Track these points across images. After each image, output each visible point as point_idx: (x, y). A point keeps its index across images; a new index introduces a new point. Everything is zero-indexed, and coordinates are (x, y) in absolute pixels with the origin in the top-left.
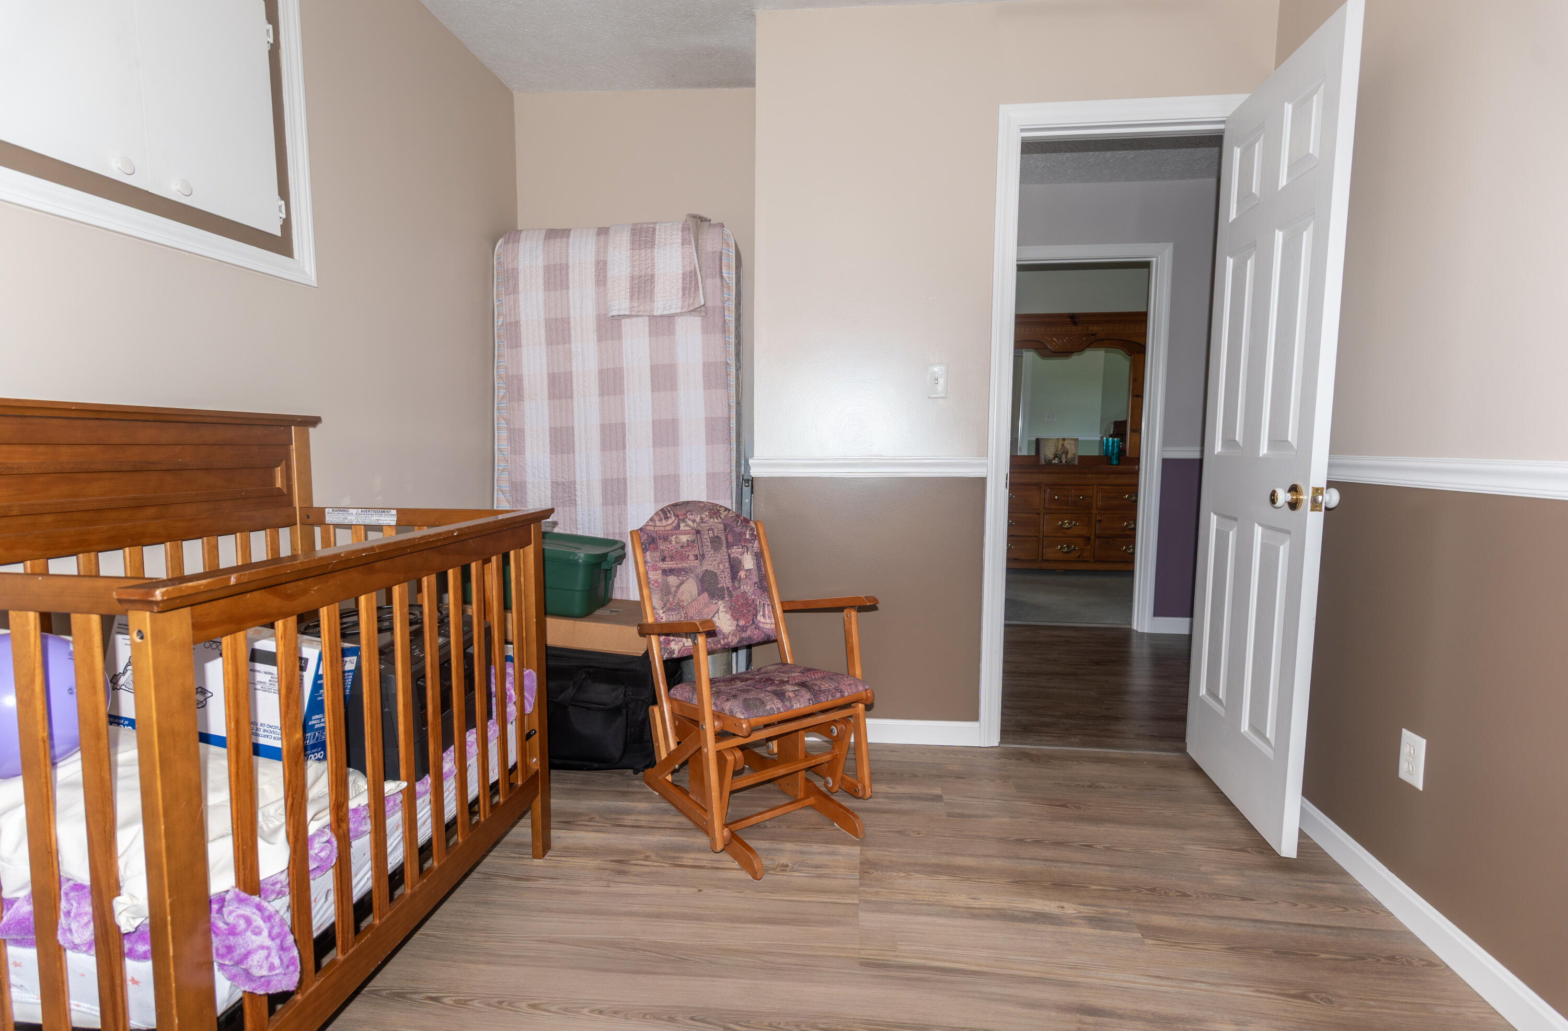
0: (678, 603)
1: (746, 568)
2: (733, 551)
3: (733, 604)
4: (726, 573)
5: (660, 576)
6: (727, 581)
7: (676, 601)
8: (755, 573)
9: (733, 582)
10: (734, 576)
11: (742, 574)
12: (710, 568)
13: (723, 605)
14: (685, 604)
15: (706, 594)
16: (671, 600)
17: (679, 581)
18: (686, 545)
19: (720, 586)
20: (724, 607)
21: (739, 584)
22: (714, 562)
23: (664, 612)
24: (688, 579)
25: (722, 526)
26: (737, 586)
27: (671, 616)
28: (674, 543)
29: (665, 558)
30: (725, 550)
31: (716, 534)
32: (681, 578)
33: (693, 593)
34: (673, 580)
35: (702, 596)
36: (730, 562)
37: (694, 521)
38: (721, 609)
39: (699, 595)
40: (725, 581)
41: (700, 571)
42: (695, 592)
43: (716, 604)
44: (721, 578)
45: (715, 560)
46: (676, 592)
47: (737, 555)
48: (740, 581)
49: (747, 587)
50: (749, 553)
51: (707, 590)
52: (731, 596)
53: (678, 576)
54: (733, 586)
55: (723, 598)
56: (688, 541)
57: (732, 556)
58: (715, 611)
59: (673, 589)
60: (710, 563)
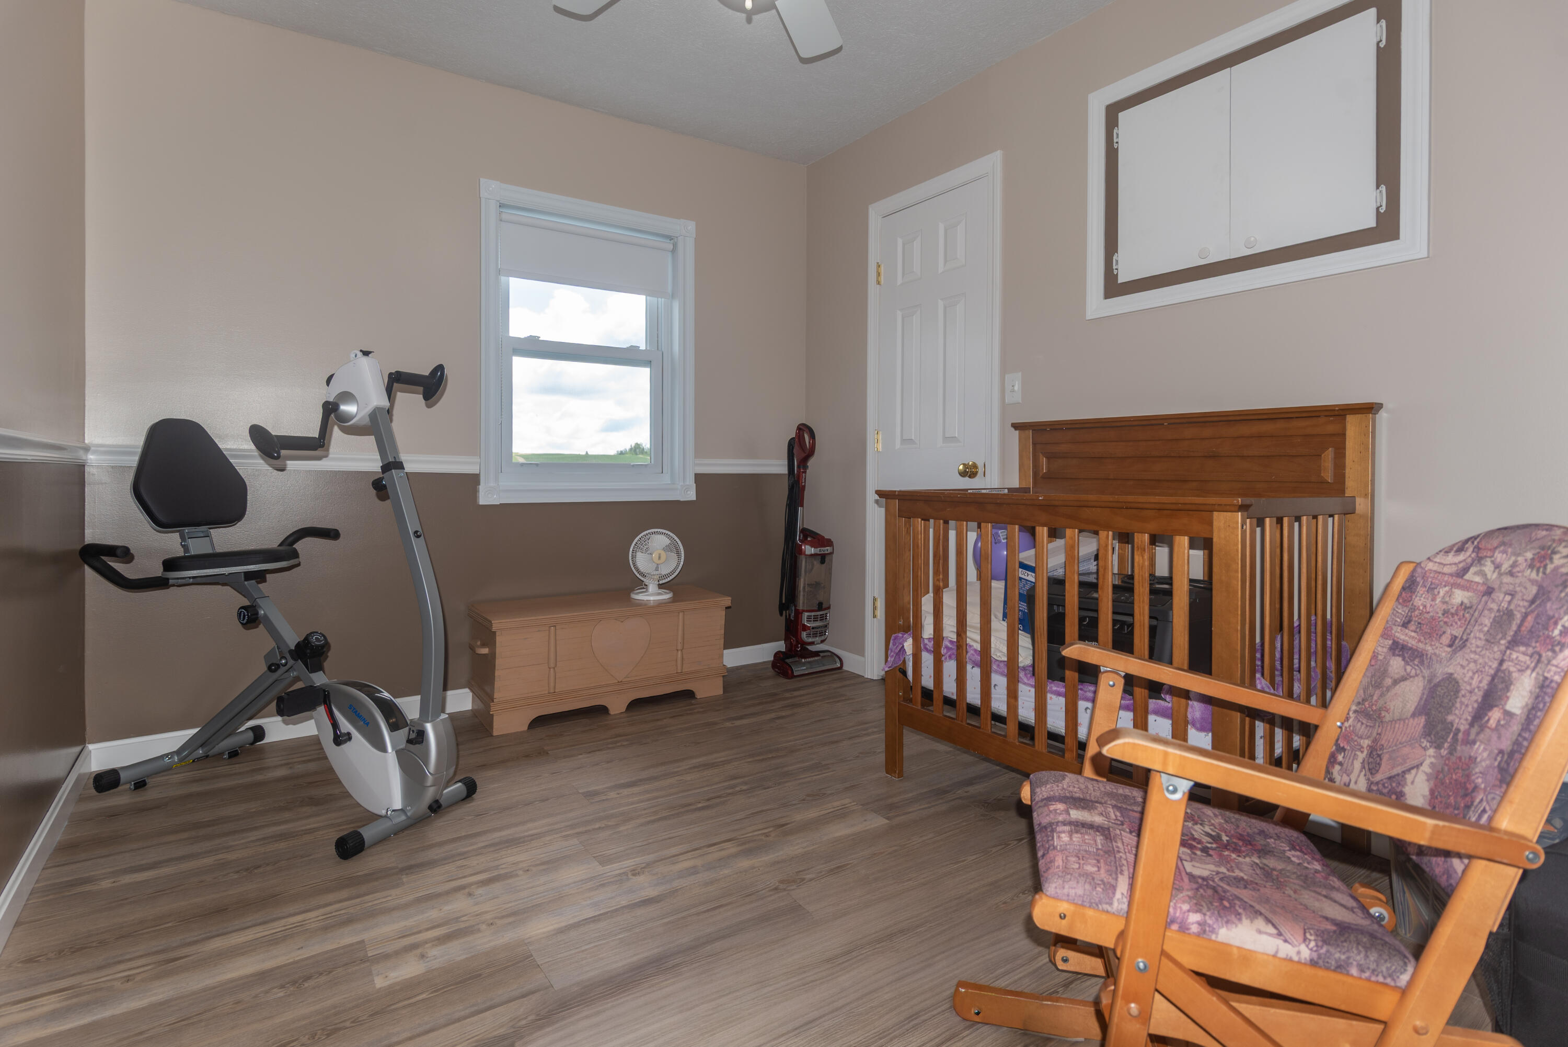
0: (1380, 710)
1: (1508, 707)
2: (1514, 655)
3: (1446, 768)
4: (1474, 698)
5: (1385, 650)
6: (1464, 716)
7: (1381, 703)
8: (1515, 728)
9: (1472, 725)
10: (1479, 716)
11: (1495, 716)
12: (1458, 673)
13: (1433, 760)
14: (1388, 717)
15: (1422, 720)
16: (1375, 698)
17: (1403, 673)
18: (1453, 611)
19: (1450, 718)
20: (1432, 765)
21: (1478, 734)
22: (1472, 665)
23: (1355, 711)
24: (1417, 675)
25: (1534, 590)
26: (1472, 737)
27: (1360, 724)
28: (1438, 600)
29: (1409, 622)
30: (1503, 648)
31: (1512, 607)
32: (1409, 668)
33: (1409, 705)
34: (1396, 665)
35: (1416, 719)
36: (1493, 677)
37: (1497, 567)
38: (1425, 767)
39: (1414, 715)
40: (1460, 717)
41: (1441, 671)
42: (1411, 706)
43: (1425, 749)
44: (1462, 703)
45: (1475, 662)
46: (1388, 689)
47: (1512, 669)
48: (1482, 728)
49: (1485, 749)
50: (1534, 675)
51: (1428, 714)
52: (1452, 750)
53: (1407, 663)
54: (1467, 733)
55: (1439, 747)
56: (1462, 603)
57: (1504, 666)
58: (1416, 762)
59: (1388, 681)
60: (1465, 663)
